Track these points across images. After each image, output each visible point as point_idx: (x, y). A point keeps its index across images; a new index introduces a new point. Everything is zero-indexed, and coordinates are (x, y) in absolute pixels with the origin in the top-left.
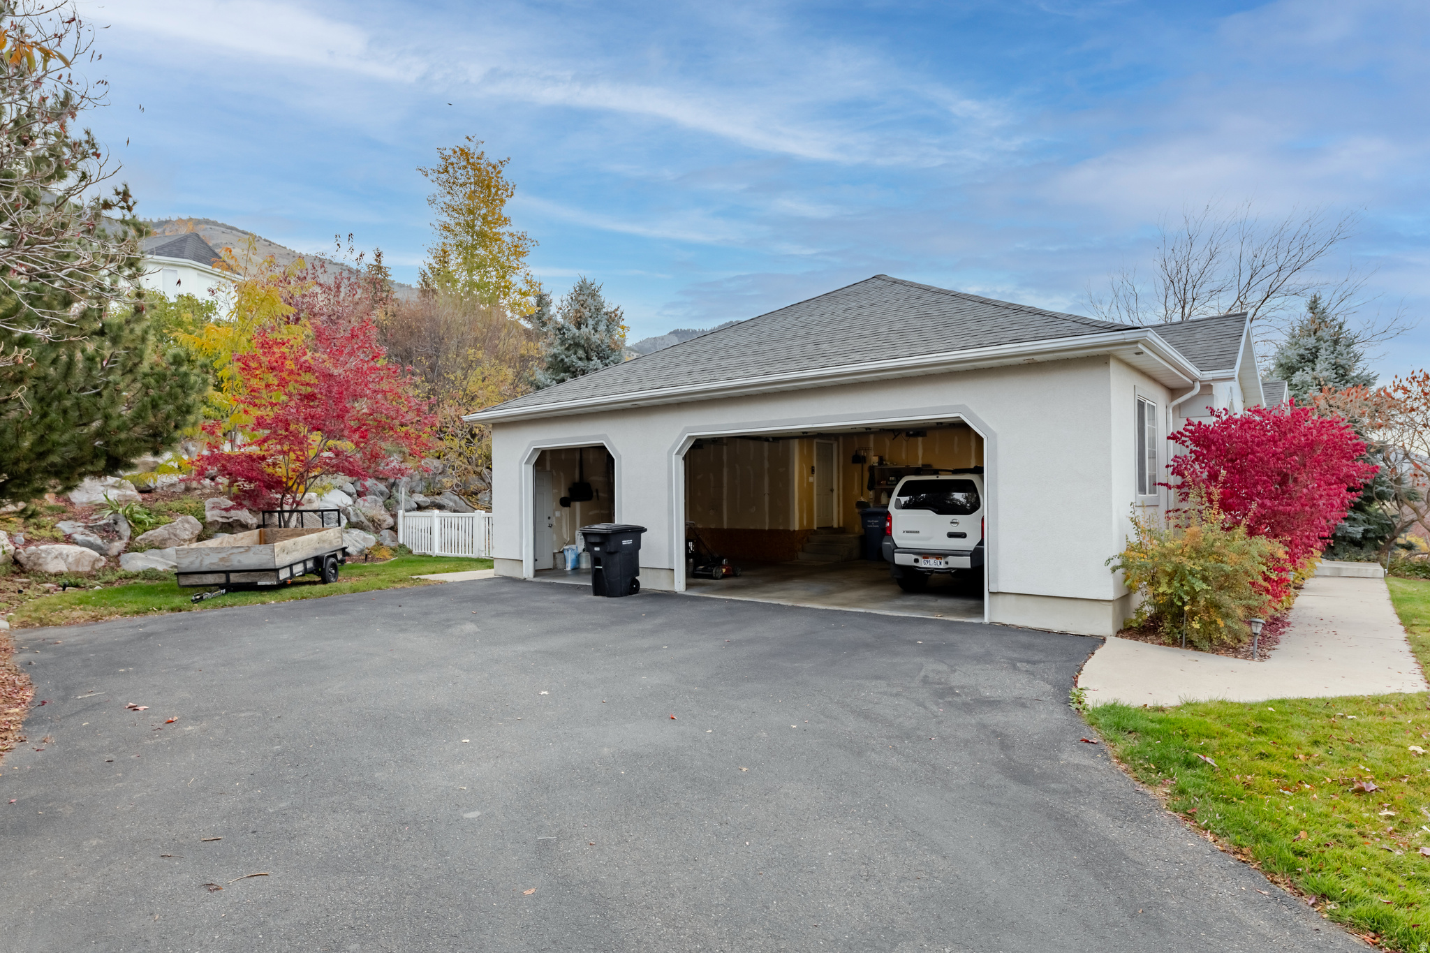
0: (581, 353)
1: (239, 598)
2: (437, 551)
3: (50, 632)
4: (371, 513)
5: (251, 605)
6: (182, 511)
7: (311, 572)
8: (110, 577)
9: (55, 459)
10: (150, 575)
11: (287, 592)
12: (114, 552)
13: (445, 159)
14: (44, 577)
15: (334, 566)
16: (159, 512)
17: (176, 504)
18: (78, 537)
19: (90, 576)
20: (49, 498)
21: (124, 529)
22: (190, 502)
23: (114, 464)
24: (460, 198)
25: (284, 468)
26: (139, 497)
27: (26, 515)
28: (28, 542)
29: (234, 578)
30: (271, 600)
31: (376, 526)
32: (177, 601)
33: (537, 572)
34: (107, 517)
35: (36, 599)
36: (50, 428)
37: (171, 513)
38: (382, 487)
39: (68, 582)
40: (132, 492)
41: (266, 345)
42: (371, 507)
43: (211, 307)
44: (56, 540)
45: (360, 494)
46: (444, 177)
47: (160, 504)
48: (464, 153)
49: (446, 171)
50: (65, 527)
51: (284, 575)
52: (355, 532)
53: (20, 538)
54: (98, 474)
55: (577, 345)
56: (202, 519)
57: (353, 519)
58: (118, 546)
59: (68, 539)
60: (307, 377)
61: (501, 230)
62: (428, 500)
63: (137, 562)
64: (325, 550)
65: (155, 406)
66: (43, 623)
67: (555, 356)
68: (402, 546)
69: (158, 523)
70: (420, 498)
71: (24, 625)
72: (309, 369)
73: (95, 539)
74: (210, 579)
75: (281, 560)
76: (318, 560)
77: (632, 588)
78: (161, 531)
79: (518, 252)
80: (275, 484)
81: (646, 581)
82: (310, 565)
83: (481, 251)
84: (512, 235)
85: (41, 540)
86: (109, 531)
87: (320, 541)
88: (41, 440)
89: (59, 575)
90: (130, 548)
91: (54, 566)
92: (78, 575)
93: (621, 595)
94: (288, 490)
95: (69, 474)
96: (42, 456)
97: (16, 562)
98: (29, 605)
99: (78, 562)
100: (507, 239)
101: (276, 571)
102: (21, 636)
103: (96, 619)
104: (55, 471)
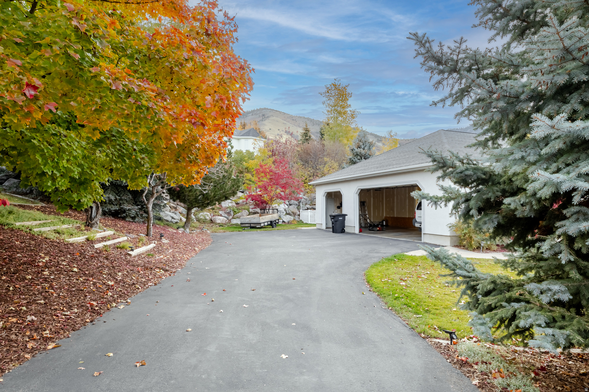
0: (359, 157)
1: (253, 230)
2: (309, 222)
3: (216, 234)
4: (292, 210)
5: (254, 231)
6: (244, 209)
7: (269, 225)
8: (229, 225)
9: (217, 197)
10: (237, 225)
11: (263, 229)
12: (230, 219)
13: (328, 88)
14: (216, 224)
15: (275, 224)
16: (240, 209)
17: (243, 207)
18: (223, 215)
19: (225, 224)
20: (217, 205)
21: (232, 213)
22: (246, 207)
23: (227, 198)
24: (332, 102)
25: (266, 197)
26: (236, 205)
27: (213, 209)
28: (214, 216)
29: (252, 225)
30: (259, 230)
31: (294, 214)
32: (240, 229)
33: (327, 228)
34: (228, 210)
35: (214, 228)
36: (216, 192)
37: (242, 209)
38: (296, 202)
39: (221, 225)
40: (234, 204)
41: (261, 166)
42: (293, 209)
43: (253, 153)
44: (219, 215)
45: (290, 205)
46: (327, 94)
47: (240, 207)
48: (335, 85)
49: (328, 92)
50: (221, 212)
51: (262, 225)
52: (288, 216)
53: (212, 215)
54: (224, 201)
55: (357, 155)
56: (249, 211)
57: (288, 212)
58: (231, 217)
59: (221, 215)
60: (271, 173)
61: (347, 110)
62: (311, 207)
63: (234, 221)
64: (273, 219)
65: (233, 186)
66: (215, 232)
67: (350, 159)
68: (301, 220)
69: (239, 212)
70: (308, 206)
71: (212, 232)
72: (272, 171)
73: (226, 215)
74: (247, 225)
75: (262, 221)
76: (271, 222)
77: (343, 231)
78: (239, 214)
79: (353, 116)
80: (263, 202)
81: (347, 229)
82: (269, 223)
83: (340, 118)
84: (351, 111)
85: (216, 215)
86: (229, 214)
87: (272, 217)
88: (214, 194)
89: (219, 223)
90: (233, 218)
91: (218, 221)
92: (223, 224)
93: (339, 233)
94: (267, 204)
95: (220, 200)
96: (215, 197)
97: (211, 220)
98: (213, 229)
99: (223, 221)
100: (349, 112)
101: (260, 223)
102: (212, 234)
103: (224, 232)
104: (217, 200)
